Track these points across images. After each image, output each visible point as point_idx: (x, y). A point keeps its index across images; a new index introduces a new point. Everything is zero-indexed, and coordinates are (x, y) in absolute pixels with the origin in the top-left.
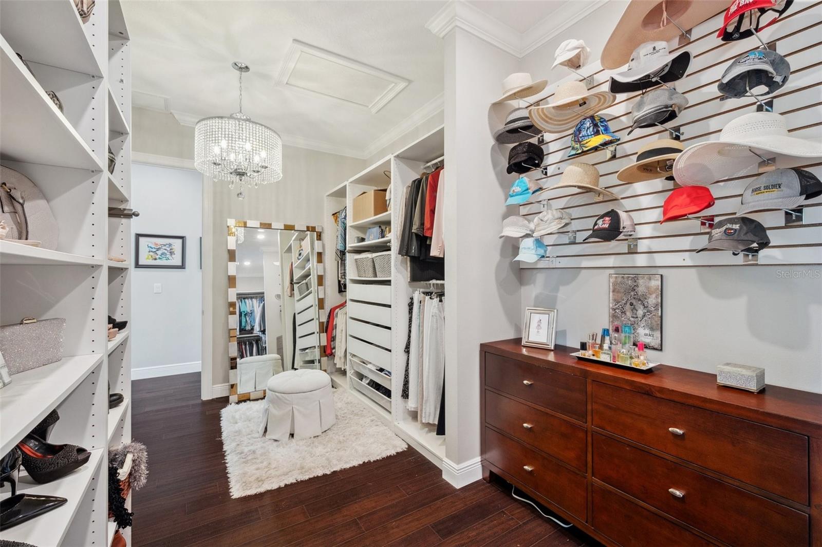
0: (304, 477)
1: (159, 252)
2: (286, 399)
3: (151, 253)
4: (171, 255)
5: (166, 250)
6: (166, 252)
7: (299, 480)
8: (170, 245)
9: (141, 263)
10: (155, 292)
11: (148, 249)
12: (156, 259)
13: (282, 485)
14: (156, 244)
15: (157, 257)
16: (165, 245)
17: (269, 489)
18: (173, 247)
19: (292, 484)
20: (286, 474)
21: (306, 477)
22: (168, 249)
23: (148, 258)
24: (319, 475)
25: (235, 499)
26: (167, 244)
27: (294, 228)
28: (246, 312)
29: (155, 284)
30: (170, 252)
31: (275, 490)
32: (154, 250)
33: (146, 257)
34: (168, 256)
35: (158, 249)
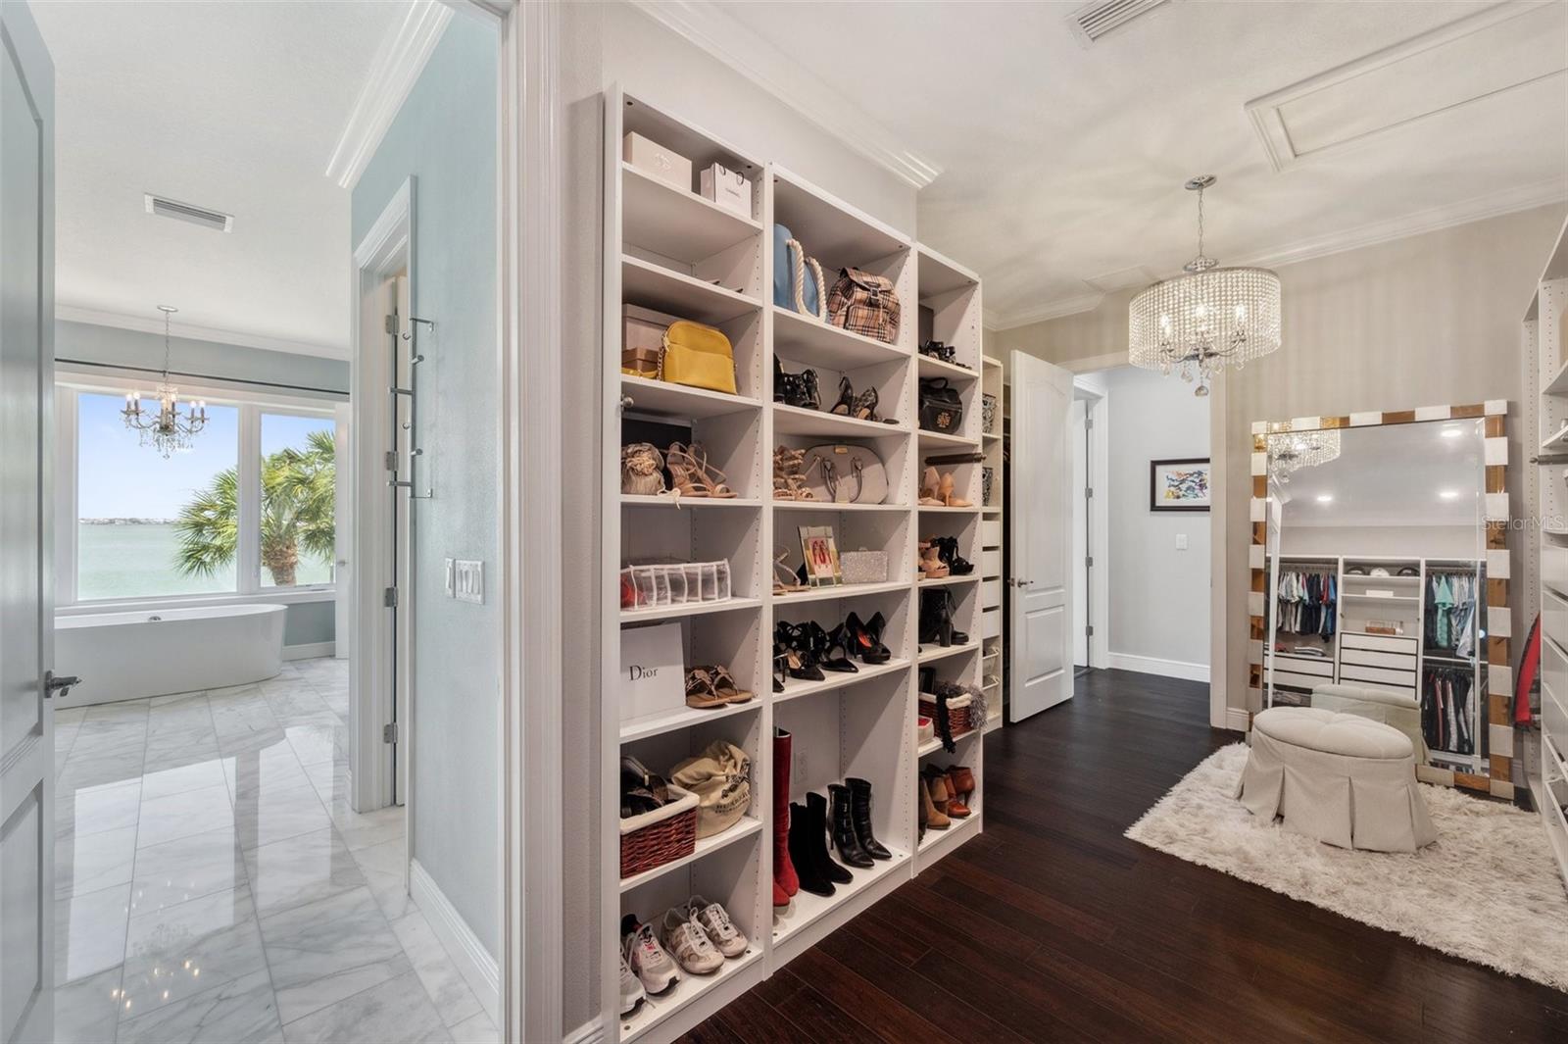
0: (1244, 876)
1: (1184, 487)
2: (1273, 748)
3: (1172, 489)
4: (1201, 490)
5: (1193, 482)
6: (1193, 484)
7: (1232, 874)
8: (1200, 473)
9: (1159, 503)
10: (1178, 547)
11: (1168, 483)
12: (1178, 497)
13: (1200, 862)
14: (1179, 474)
15: (1181, 493)
16: (1191, 475)
17: (1177, 855)
18: (1204, 476)
19: (1215, 871)
20: (1214, 853)
21: (1247, 878)
22: (1197, 480)
23: (1168, 496)
24: (1274, 890)
25: (1127, 838)
26: (1195, 473)
27: (1414, 417)
28: (1448, 606)
29: (1178, 535)
30: (1200, 485)
31: (1183, 861)
32: (1176, 483)
33: (1165, 494)
34: (1196, 492)
35: (1182, 482)
